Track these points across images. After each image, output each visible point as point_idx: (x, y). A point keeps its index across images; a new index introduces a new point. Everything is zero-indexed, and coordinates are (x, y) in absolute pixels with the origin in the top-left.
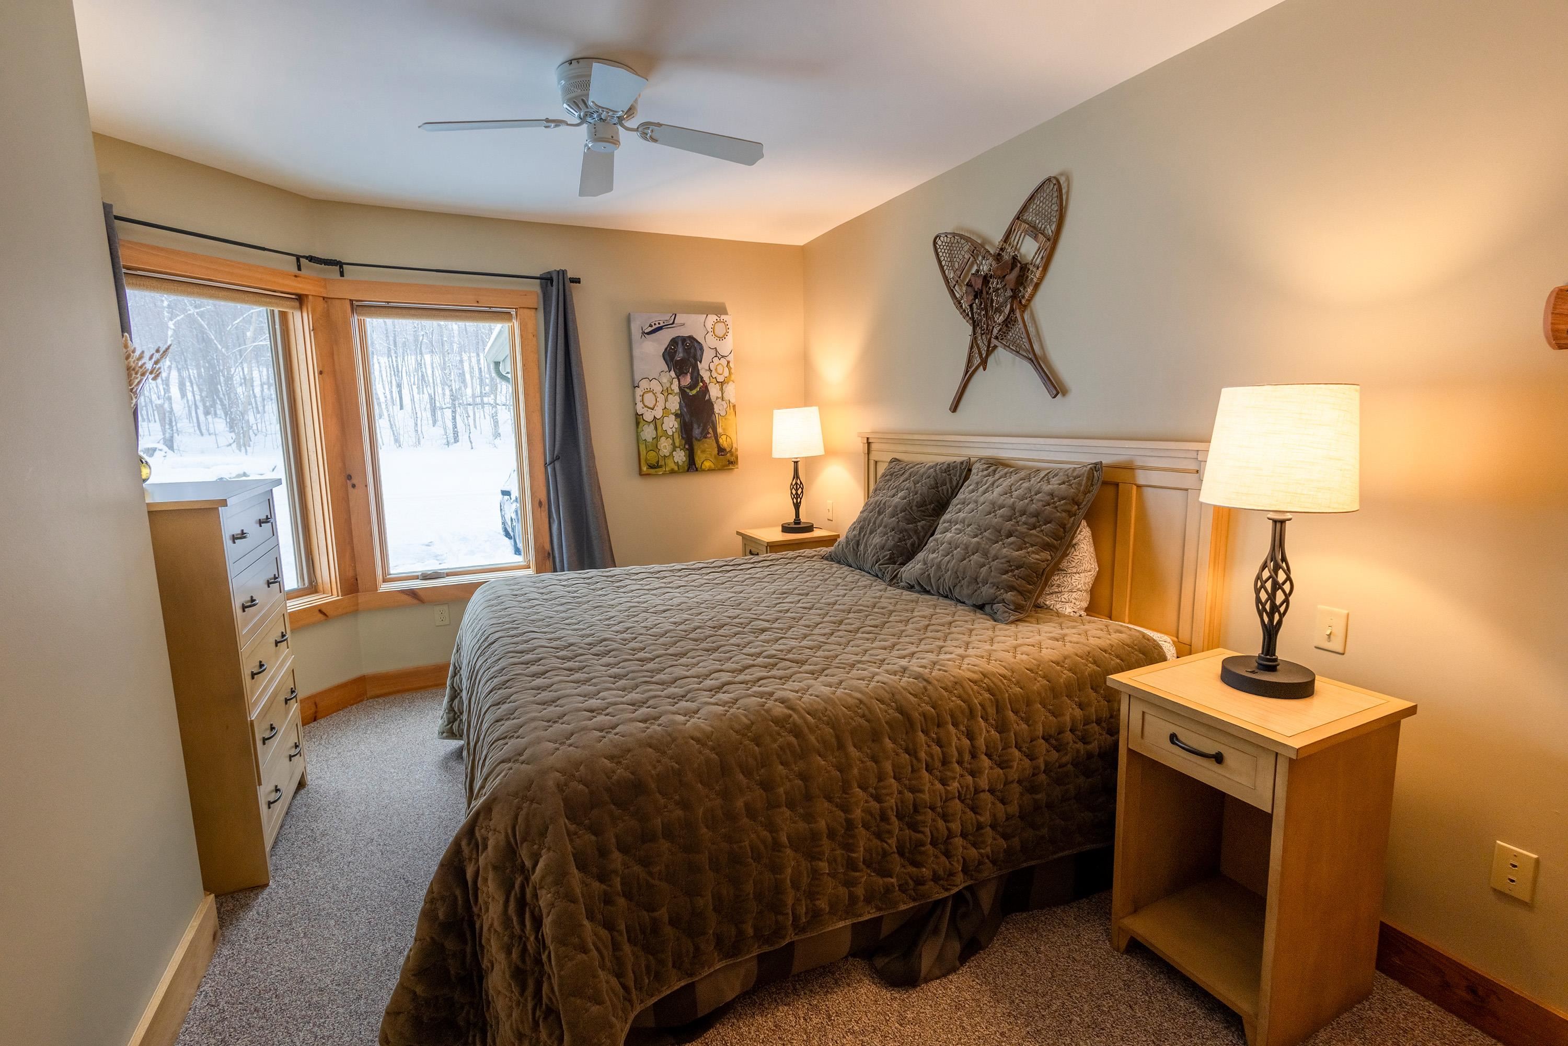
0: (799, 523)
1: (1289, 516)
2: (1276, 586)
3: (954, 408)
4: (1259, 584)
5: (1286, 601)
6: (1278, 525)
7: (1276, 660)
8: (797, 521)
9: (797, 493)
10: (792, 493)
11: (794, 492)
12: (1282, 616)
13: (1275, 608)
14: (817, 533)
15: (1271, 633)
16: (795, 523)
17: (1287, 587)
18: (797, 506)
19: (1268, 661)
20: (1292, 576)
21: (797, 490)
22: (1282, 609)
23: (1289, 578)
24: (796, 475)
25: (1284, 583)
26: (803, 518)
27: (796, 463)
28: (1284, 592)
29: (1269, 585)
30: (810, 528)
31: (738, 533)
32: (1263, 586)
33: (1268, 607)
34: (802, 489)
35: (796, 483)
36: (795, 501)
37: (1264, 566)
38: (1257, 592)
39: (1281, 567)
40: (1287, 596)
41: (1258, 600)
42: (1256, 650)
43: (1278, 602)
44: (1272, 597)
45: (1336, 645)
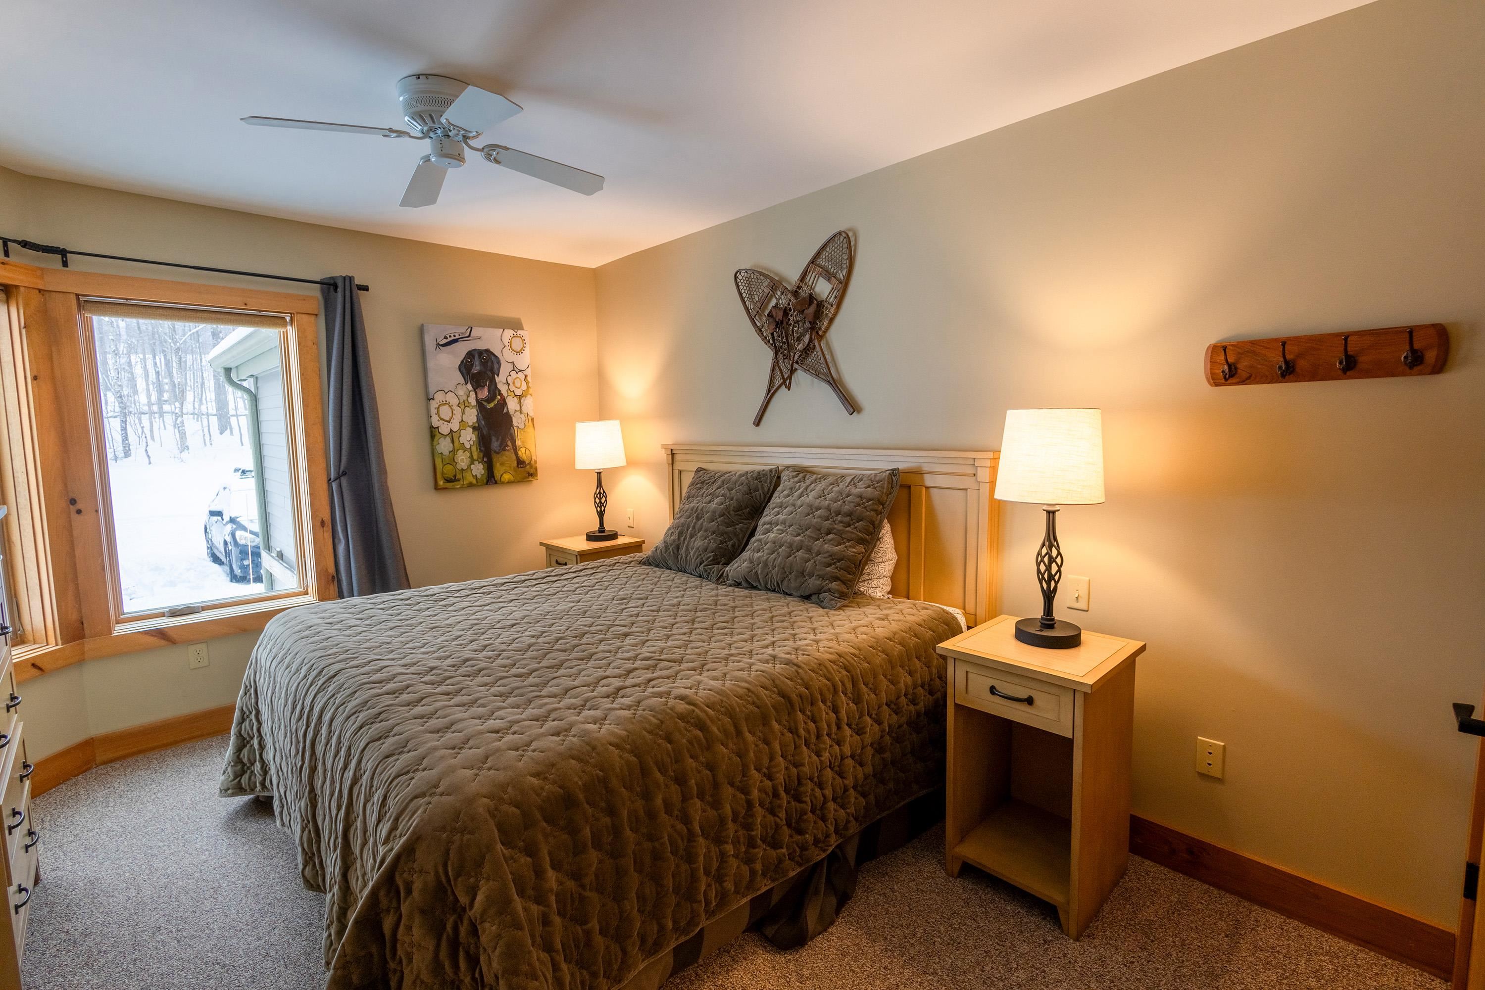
0: (603, 532)
1: (1057, 508)
2: (1052, 560)
3: (758, 422)
4: (1039, 559)
5: (1059, 571)
6: (1051, 515)
7: (1053, 620)
8: (602, 529)
9: (600, 502)
10: (595, 502)
11: (598, 501)
12: (1057, 583)
13: (1051, 577)
14: (621, 541)
15: (1049, 596)
16: (600, 532)
17: (1059, 560)
18: (601, 515)
19: (1048, 621)
20: (1061, 551)
21: (600, 499)
22: (1057, 578)
23: (1059, 554)
24: (599, 484)
25: (1057, 557)
26: (607, 527)
27: (599, 474)
28: (1057, 564)
29: (1046, 559)
30: (614, 536)
31: (541, 544)
32: (1042, 561)
33: (1046, 576)
34: (606, 498)
35: (600, 493)
36: (599, 509)
37: (1043, 545)
38: (1038, 565)
39: (1054, 546)
40: (1060, 567)
41: (1039, 571)
42: (1038, 612)
43: (1053, 572)
44: (1049, 568)
45: (1082, 605)
